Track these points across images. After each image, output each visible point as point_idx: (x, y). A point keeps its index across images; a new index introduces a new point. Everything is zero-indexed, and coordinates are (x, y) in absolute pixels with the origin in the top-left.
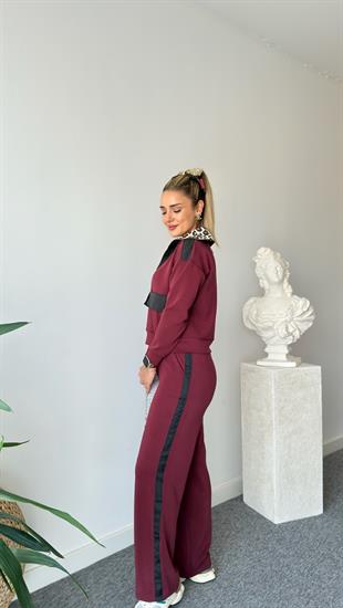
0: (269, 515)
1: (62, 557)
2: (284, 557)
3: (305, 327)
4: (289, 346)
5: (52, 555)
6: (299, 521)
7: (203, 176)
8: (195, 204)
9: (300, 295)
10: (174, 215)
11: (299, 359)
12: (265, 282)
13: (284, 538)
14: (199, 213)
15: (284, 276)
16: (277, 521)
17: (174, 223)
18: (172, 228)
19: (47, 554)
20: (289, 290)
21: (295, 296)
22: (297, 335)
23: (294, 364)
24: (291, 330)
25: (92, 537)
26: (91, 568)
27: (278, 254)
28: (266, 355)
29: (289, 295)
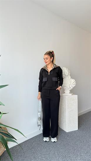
0: (65, 130)
1: (16, 140)
2: (69, 140)
3: (74, 86)
4: (70, 90)
5: (14, 140)
6: (72, 132)
7: (53, 52)
8: (51, 58)
9: (73, 78)
10: (46, 60)
11: (72, 94)
12: (64, 75)
13: (69, 136)
14: (52, 60)
15: (69, 74)
16: (67, 132)
17: (47, 62)
18: (46, 63)
19: (13, 139)
20: (70, 77)
21: (71, 79)
22: (72, 88)
23: (71, 95)
24: (70, 87)
25: (23, 135)
26: (23, 142)
27: (67, 69)
28: (65, 92)
29: (70, 78)
